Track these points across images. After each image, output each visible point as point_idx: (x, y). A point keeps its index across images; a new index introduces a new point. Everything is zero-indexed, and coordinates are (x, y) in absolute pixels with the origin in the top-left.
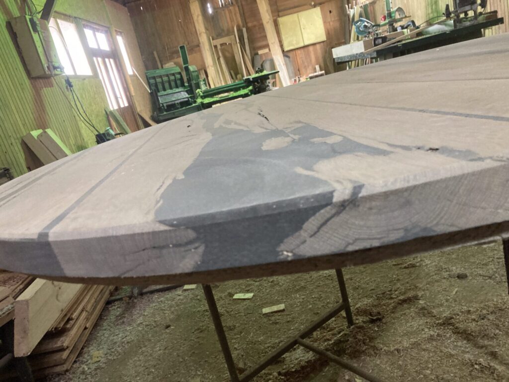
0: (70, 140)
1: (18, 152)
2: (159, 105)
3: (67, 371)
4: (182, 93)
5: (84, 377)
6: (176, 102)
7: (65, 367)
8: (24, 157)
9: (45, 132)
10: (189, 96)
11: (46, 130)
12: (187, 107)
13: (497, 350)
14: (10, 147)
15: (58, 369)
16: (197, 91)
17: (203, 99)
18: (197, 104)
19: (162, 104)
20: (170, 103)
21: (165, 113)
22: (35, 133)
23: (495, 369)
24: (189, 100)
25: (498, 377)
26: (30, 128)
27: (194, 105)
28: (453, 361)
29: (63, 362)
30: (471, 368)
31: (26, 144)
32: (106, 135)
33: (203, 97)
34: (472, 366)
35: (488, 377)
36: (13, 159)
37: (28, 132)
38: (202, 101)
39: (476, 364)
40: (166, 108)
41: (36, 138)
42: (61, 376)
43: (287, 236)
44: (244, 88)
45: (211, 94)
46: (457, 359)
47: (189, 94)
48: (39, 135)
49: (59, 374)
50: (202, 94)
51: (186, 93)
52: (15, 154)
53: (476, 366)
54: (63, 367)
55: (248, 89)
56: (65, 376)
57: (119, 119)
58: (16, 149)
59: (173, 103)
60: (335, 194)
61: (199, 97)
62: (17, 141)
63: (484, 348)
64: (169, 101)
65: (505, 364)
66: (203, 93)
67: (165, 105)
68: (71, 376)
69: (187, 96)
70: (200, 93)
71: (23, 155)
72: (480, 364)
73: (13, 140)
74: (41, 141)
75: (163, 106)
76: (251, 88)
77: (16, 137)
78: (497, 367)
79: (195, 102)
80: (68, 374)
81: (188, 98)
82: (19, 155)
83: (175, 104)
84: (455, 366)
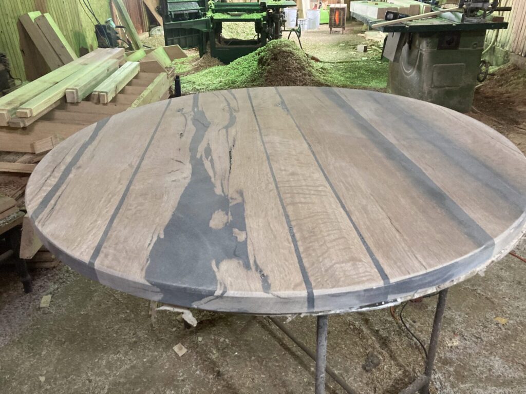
0: (68, 26)
1: (14, 33)
2: (167, 13)
3: (54, 267)
4: (193, 2)
5: (68, 275)
6: (185, 12)
7: (53, 264)
8: (18, 38)
9: (43, 16)
10: (200, 8)
11: (45, 14)
12: (196, 20)
13: (370, 318)
14: (6, 26)
15: (47, 265)
16: (209, 3)
17: (214, 13)
18: (206, 18)
19: (170, 12)
20: (179, 12)
21: (172, 22)
22: (34, 15)
23: (363, 331)
24: (199, 12)
25: (362, 336)
26: (28, 9)
27: (203, 18)
28: (338, 320)
29: (52, 260)
30: (347, 327)
31: (22, 25)
32: (107, 27)
33: (214, 11)
34: (349, 325)
35: (356, 336)
36: (8, 40)
37: (25, 12)
38: (213, 15)
39: (352, 325)
40: (173, 17)
41: (33, 21)
42: (49, 271)
43: (196, 301)
44: (258, 11)
45: (223, 9)
46: (342, 319)
47: (200, 6)
48: (36, 18)
49: (47, 269)
50: (213, 7)
51: (197, 4)
52: (10, 34)
53: (351, 327)
54: (52, 264)
55: (261, 14)
56: (52, 271)
57: (122, 8)
58: (12, 28)
59: (182, 12)
60: (216, 292)
61: (210, 10)
62: (14, 20)
63: (363, 315)
64: (179, 10)
65: (371, 329)
66: (215, 6)
67: (173, 13)
68: (57, 272)
69: (198, 7)
70: (212, 5)
71: (18, 35)
72: (355, 325)
73: (10, 19)
74: (38, 25)
75: (171, 14)
76: (264, 14)
77: (12, 15)
78: (364, 330)
79: (205, 15)
80: (54, 269)
81: (198, 9)
82: (14, 36)
83: (183, 14)
84: (339, 323)
